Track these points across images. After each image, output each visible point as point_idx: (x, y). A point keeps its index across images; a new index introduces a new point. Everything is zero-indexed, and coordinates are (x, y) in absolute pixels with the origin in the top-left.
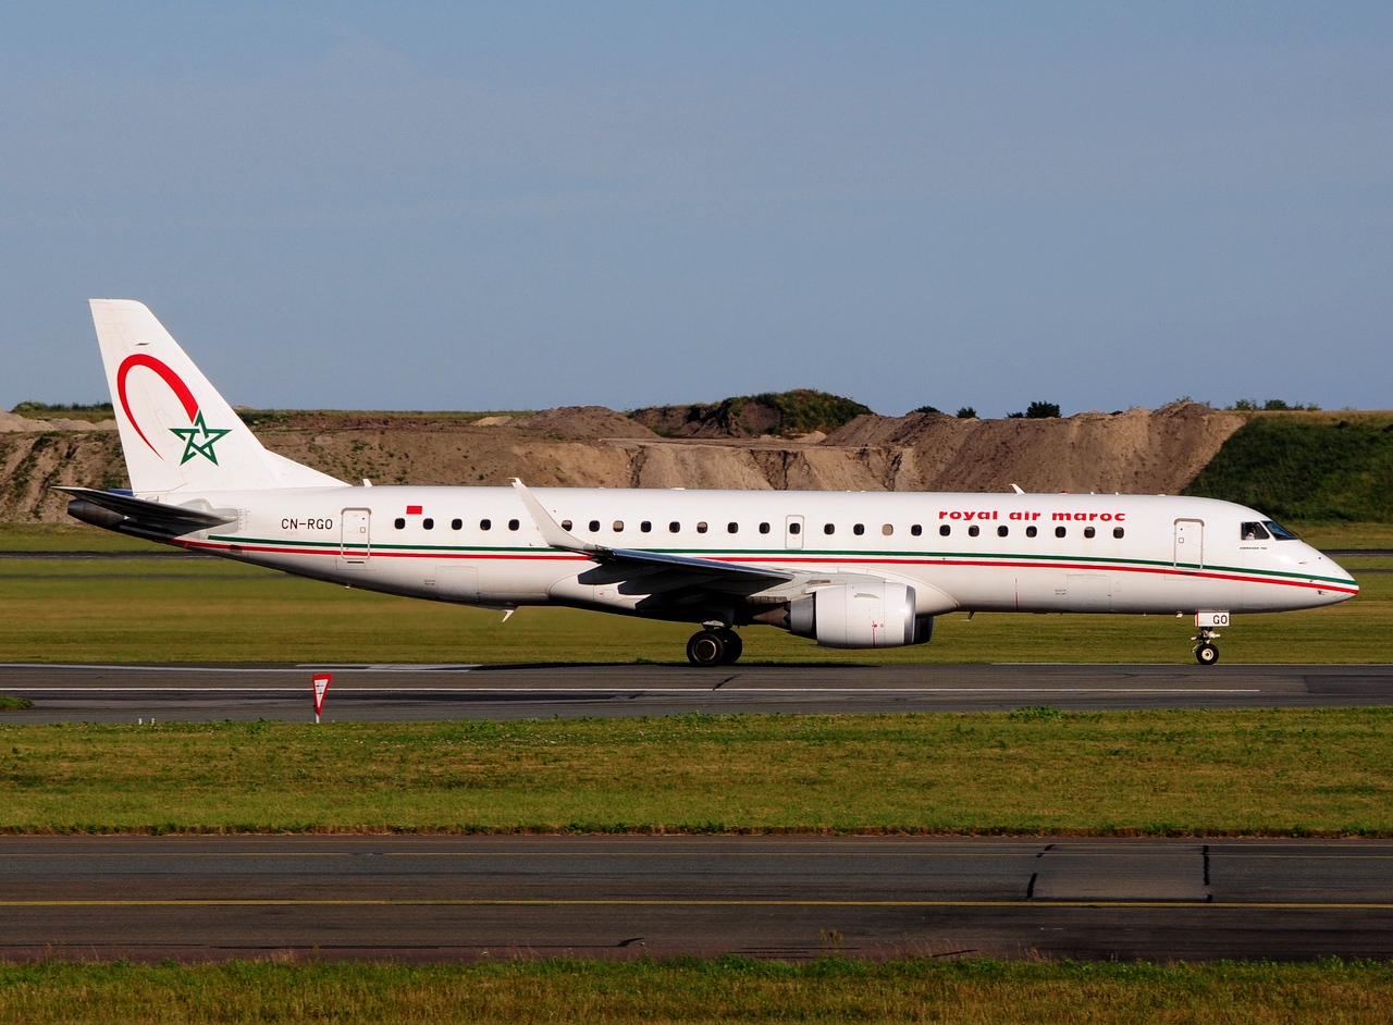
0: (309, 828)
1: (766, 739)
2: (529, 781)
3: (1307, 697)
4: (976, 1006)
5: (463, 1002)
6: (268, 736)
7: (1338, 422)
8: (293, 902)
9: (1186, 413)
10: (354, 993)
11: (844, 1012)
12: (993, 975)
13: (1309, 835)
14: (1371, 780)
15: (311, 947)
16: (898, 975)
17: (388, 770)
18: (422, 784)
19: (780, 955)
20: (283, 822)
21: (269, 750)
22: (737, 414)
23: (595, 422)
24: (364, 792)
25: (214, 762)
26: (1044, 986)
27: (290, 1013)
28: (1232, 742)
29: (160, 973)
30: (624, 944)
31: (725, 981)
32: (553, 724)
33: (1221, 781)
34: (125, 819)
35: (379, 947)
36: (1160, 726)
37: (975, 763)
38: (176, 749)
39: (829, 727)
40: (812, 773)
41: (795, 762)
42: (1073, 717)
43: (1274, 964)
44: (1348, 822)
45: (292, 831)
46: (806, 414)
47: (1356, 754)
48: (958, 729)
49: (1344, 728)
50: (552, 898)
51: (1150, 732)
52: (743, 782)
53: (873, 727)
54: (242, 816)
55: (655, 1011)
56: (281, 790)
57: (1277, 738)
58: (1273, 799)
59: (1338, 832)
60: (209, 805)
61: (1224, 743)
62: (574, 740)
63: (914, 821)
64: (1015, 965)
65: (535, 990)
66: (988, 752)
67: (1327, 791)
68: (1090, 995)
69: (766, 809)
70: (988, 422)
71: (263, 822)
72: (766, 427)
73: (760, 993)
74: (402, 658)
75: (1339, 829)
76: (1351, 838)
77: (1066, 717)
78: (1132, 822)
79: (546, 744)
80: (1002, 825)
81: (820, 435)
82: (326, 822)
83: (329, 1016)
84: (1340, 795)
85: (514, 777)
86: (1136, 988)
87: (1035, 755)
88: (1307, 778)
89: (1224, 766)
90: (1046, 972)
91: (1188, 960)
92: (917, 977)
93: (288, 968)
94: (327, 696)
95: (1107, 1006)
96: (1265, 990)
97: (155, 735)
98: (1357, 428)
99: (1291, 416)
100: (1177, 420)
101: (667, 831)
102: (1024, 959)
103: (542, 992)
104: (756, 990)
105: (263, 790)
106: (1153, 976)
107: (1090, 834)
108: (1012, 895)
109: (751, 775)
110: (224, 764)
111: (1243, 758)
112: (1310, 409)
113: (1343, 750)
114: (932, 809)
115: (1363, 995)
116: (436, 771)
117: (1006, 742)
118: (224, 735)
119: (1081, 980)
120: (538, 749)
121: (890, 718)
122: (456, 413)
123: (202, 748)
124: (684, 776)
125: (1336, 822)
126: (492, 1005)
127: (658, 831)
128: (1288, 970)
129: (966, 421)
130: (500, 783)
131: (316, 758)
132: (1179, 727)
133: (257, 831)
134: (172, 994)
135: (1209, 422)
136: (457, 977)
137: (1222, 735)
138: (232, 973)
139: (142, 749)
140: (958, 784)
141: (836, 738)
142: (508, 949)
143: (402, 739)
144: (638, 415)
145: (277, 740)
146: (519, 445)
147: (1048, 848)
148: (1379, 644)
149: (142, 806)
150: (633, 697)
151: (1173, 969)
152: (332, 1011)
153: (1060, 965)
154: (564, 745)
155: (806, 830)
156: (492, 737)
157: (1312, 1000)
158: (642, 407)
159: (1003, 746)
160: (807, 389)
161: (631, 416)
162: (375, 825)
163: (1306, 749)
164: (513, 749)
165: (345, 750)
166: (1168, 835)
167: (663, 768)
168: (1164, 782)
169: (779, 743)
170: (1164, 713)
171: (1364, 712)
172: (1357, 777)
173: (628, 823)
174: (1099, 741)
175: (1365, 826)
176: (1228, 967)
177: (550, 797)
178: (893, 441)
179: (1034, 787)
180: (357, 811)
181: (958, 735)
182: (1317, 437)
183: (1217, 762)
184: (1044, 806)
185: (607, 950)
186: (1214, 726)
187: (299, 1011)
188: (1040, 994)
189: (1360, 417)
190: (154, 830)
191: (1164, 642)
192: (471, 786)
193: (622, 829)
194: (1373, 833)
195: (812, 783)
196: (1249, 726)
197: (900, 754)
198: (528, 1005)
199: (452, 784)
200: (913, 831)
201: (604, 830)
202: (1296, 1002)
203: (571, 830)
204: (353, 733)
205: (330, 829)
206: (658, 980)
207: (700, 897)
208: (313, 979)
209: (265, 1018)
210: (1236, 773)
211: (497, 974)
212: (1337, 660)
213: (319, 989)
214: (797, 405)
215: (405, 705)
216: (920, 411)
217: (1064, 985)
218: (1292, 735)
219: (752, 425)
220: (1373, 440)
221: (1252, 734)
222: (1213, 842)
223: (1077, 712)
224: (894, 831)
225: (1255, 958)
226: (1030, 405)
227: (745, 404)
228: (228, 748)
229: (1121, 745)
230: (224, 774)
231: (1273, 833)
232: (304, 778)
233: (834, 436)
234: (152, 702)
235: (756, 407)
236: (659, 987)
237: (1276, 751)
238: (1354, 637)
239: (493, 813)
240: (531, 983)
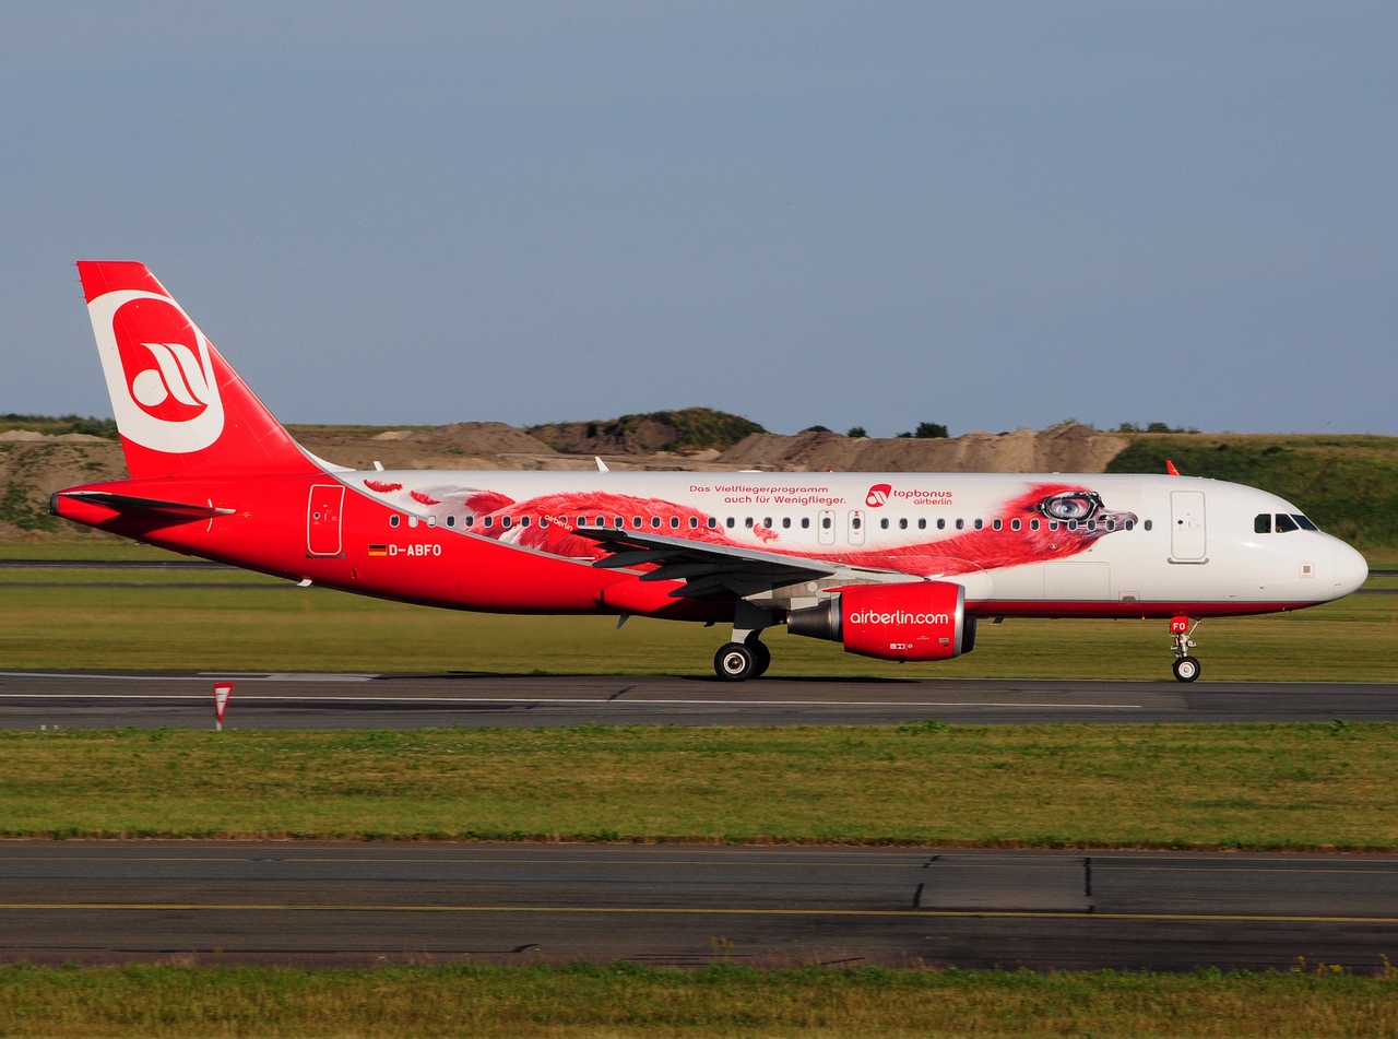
0: (209, 834)
1: (659, 750)
2: (427, 789)
3: (1188, 713)
4: (862, 1013)
5: (361, 1006)
6: (170, 743)
7: (1218, 445)
8: (192, 906)
9: (1070, 435)
10: (252, 998)
11: (734, 1018)
12: (878, 981)
13: (1189, 848)
14: (1248, 795)
15: (211, 951)
16: (787, 982)
17: (289, 777)
18: (320, 791)
19: (675, 961)
20: (184, 828)
21: (171, 758)
22: (633, 432)
23: (494, 438)
24: (264, 799)
25: (116, 768)
26: (929, 993)
27: (190, 1017)
28: (1114, 756)
29: (61, 975)
30: (519, 950)
31: (617, 987)
32: (451, 733)
33: (1103, 795)
34: (25, 823)
35: (276, 951)
36: (1043, 740)
37: (862, 774)
38: (79, 755)
39: (721, 739)
40: (704, 783)
41: (688, 772)
42: (960, 730)
43: (1154, 973)
44: (1226, 836)
45: (193, 836)
46: (701, 432)
47: (1233, 769)
48: (847, 742)
49: (1222, 744)
50: (449, 904)
51: (1034, 746)
52: (637, 792)
53: (765, 740)
54: (144, 824)
55: (549, 1016)
56: (182, 796)
57: (1157, 753)
58: (1153, 812)
59: (1216, 846)
60: (111, 810)
61: (1106, 758)
62: (470, 750)
63: (803, 832)
64: (903, 973)
65: (431, 994)
66: (877, 764)
67: (1207, 805)
68: (974, 1003)
69: (659, 818)
70: (878, 441)
71: (164, 827)
72: (663, 442)
73: (651, 999)
74: (302, 667)
75: (1216, 842)
76: (1229, 851)
77: (953, 731)
78: (1016, 835)
79: (444, 753)
80: (890, 836)
81: (713, 453)
82: (226, 828)
83: (227, 1018)
84: (1219, 809)
85: (411, 784)
86: (1019, 997)
87: (922, 768)
88: (1187, 792)
89: (1106, 779)
90: (932, 980)
91: (1071, 969)
92: (806, 985)
93: (187, 971)
94: (229, 704)
95: (989, 1014)
96: (1145, 1000)
97: (56, 741)
98: (1236, 451)
99: (1172, 438)
100: (1062, 442)
101: (562, 840)
102: (910, 967)
103: (439, 996)
104: (648, 996)
105: (165, 796)
106: (1036, 986)
107: (975, 845)
108: (899, 904)
109: (645, 785)
110: (127, 770)
111: (1123, 772)
112: (1192, 432)
113: (1220, 765)
114: (820, 819)
115: (1239, 1004)
116: (335, 779)
117: (894, 754)
118: (126, 742)
119: (966, 988)
120: (436, 758)
121: (781, 730)
122: (357, 427)
123: (104, 754)
124: (578, 785)
125: (1212, 835)
126: (389, 1009)
127: (553, 839)
128: (1166, 980)
129: (857, 440)
130: (399, 791)
131: (218, 766)
132: (1062, 741)
133: (158, 836)
134: (74, 997)
135: (1094, 443)
136: (353, 981)
137: (1104, 750)
138: (133, 976)
139: (44, 755)
140: (846, 795)
141: (728, 749)
142: (405, 955)
143: (303, 747)
144: (536, 431)
145: (178, 747)
146: (418, 459)
147: (934, 859)
148: (1257, 662)
149: (45, 812)
150: (529, 707)
151: (1055, 977)
152: (232, 1014)
153: (946, 974)
154: (462, 754)
155: (698, 839)
156: (391, 746)
157: (1190, 1010)
158: (541, 423)
159: (892, 759)
160: (702, 406)
161: (528, 433)
162: (275, 831)
163: (1184, 764)
164: (410, 758)
165: (246, 758)
166: (1052, 847)
167: (558, 777)
168: (1048, 795)
169: (673, 754)
170: (1048, 727)
171: (1243, 728)
172: (1235, 792)
173: (524, 830)
174: (984, 754)
175: (1243, 839)
176: (1109, 977)
177: (448, 805)
178: (786, 459)
179: (922, 799)
180: (258, 817)
181: (847, 747)
182: (1198, 459)
183: (1099, 776)
184: (930, 818)
185: (503, 955)
186: (1096, 742)
187: (198, 1013)
188: (927, 1001)
189: (1240, 441)
190: (56, 835)
191: (1048, 658)
192: (369, 794)
193: (518, 837)
194: (1251, 847)
195: (704, 793)
196: (1130, 741)
197: (791, 766)
198: (426, 1009)
199: (351, 792)
200: (803, 841)
201: (499, 837)
202: (1174, 1012)
203: (468, 838)
204: (253, 741)
205: (231, 834)
206: (552, 985)
207: (593, 905)
208: (213, 982)
209: (164, 1020)
210: (1117, 787)
211: (395, 979)
212: (1216, 677)
213: (218, 993)
214: (693, 424)
215: (303, 713)
216: (811, 429)
217: (948, 993)
218: (1173, 750)
219: (648, 443)
220: (1253, 462)
221: (1133, 749)
222: (1094, 854)
223: (964, 726)
224: (784, 840)
225: (1135, 967)
226: (919, 425)
227: (641, 421)
228: (130, 754)
229: (1007, 758)
230: (125, 781)
231: (1154, 846)
232: (204, 784)
233: (728, 454)
234: (52, 709)
235: (651, 424)
236: (552, 992)
237: (1155, 765)
238: (1233, 655)
239: (392, 821)
240: (427, 988)
